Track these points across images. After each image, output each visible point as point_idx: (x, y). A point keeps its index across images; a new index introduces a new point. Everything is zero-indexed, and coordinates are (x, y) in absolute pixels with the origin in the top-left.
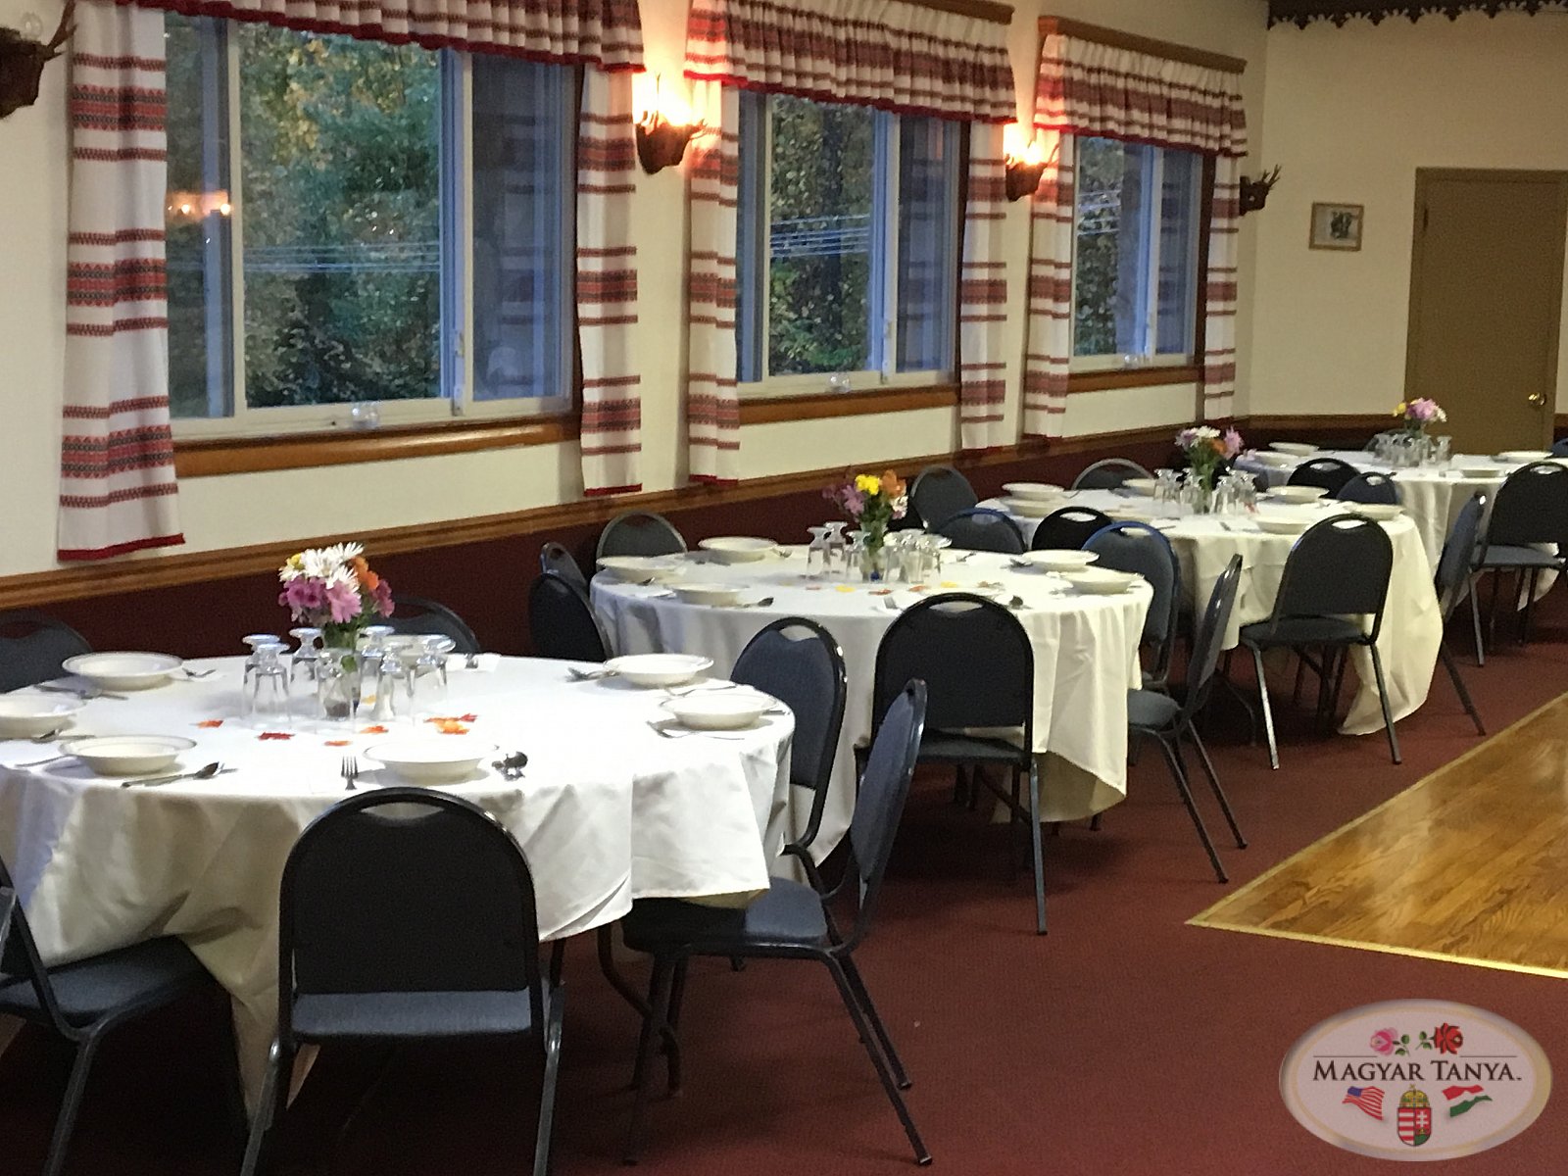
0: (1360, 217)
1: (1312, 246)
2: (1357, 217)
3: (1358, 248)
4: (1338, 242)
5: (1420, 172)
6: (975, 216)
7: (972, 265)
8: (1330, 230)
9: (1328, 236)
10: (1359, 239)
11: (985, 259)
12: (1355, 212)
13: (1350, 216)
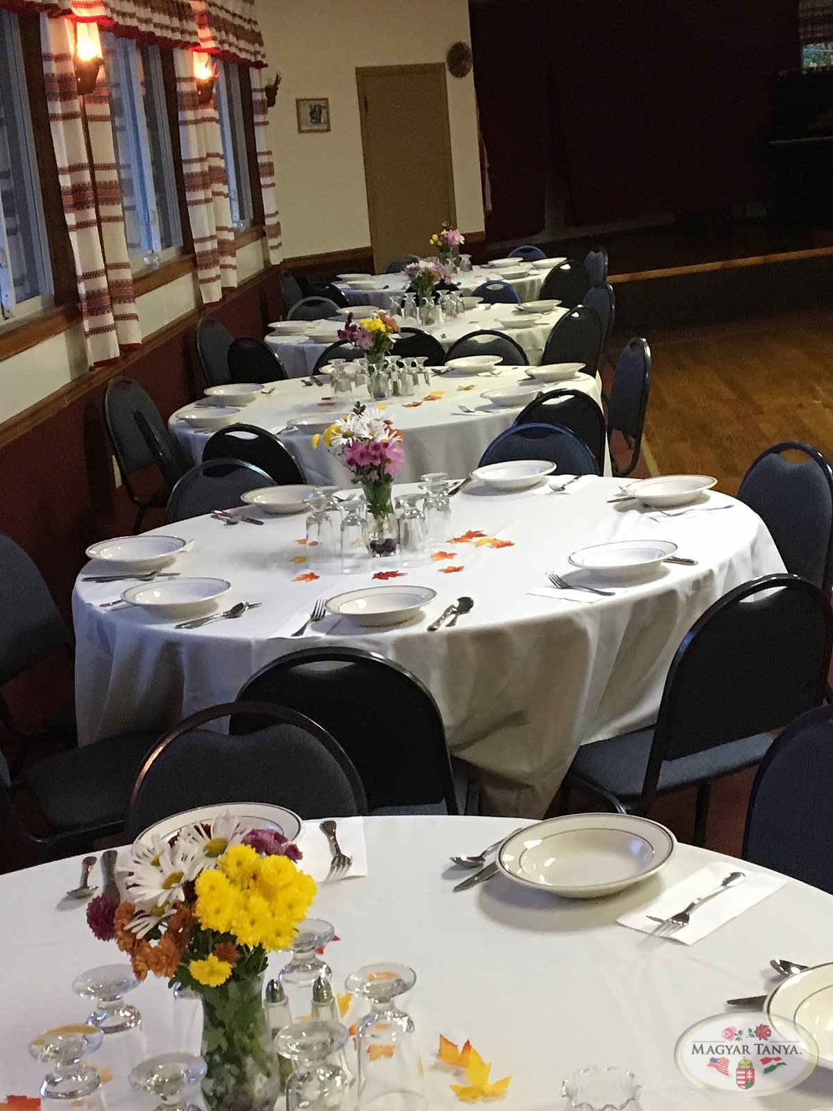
0: (326, 107)
1: (300, 131)
2: (325, 107)
3: (328, 130)
4: (316, 127)
5: (358, 71)
6: (186, 123)
7: (190, 161)
8: (309, 118)
9: (309, 122)
10: (328, 122)
11: (197, 157)
12: (322, 103)
13: (320, 107)
